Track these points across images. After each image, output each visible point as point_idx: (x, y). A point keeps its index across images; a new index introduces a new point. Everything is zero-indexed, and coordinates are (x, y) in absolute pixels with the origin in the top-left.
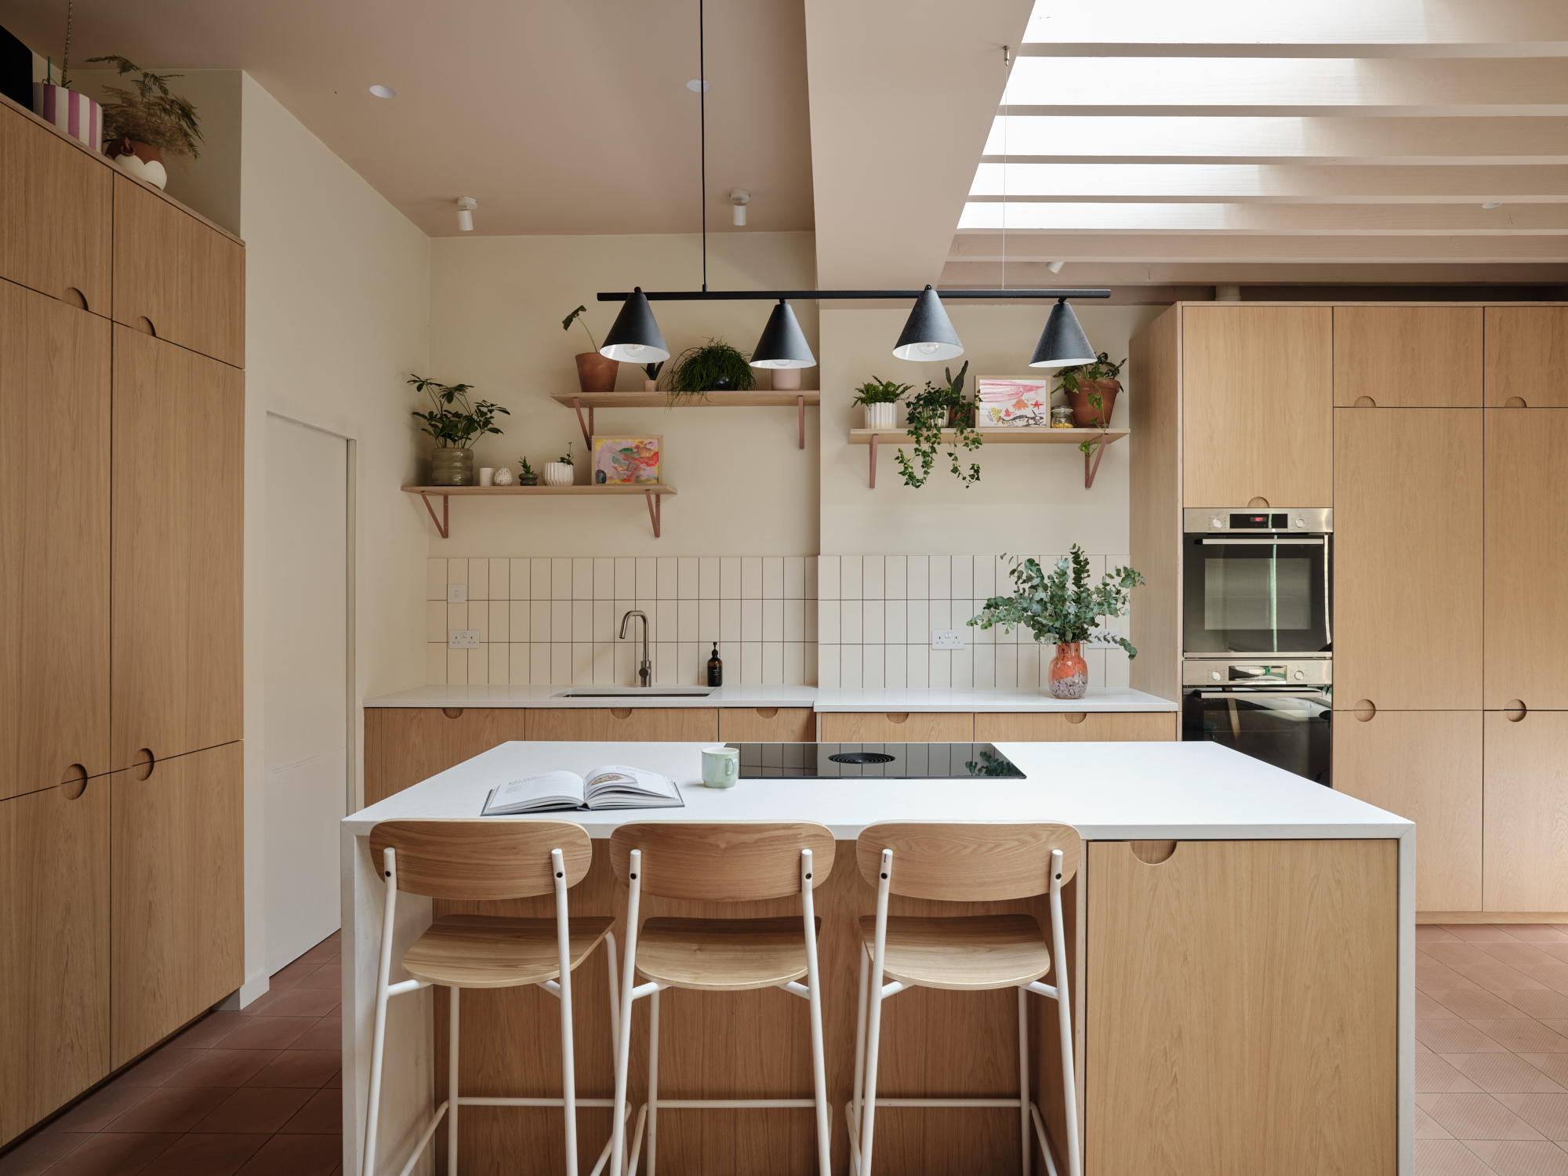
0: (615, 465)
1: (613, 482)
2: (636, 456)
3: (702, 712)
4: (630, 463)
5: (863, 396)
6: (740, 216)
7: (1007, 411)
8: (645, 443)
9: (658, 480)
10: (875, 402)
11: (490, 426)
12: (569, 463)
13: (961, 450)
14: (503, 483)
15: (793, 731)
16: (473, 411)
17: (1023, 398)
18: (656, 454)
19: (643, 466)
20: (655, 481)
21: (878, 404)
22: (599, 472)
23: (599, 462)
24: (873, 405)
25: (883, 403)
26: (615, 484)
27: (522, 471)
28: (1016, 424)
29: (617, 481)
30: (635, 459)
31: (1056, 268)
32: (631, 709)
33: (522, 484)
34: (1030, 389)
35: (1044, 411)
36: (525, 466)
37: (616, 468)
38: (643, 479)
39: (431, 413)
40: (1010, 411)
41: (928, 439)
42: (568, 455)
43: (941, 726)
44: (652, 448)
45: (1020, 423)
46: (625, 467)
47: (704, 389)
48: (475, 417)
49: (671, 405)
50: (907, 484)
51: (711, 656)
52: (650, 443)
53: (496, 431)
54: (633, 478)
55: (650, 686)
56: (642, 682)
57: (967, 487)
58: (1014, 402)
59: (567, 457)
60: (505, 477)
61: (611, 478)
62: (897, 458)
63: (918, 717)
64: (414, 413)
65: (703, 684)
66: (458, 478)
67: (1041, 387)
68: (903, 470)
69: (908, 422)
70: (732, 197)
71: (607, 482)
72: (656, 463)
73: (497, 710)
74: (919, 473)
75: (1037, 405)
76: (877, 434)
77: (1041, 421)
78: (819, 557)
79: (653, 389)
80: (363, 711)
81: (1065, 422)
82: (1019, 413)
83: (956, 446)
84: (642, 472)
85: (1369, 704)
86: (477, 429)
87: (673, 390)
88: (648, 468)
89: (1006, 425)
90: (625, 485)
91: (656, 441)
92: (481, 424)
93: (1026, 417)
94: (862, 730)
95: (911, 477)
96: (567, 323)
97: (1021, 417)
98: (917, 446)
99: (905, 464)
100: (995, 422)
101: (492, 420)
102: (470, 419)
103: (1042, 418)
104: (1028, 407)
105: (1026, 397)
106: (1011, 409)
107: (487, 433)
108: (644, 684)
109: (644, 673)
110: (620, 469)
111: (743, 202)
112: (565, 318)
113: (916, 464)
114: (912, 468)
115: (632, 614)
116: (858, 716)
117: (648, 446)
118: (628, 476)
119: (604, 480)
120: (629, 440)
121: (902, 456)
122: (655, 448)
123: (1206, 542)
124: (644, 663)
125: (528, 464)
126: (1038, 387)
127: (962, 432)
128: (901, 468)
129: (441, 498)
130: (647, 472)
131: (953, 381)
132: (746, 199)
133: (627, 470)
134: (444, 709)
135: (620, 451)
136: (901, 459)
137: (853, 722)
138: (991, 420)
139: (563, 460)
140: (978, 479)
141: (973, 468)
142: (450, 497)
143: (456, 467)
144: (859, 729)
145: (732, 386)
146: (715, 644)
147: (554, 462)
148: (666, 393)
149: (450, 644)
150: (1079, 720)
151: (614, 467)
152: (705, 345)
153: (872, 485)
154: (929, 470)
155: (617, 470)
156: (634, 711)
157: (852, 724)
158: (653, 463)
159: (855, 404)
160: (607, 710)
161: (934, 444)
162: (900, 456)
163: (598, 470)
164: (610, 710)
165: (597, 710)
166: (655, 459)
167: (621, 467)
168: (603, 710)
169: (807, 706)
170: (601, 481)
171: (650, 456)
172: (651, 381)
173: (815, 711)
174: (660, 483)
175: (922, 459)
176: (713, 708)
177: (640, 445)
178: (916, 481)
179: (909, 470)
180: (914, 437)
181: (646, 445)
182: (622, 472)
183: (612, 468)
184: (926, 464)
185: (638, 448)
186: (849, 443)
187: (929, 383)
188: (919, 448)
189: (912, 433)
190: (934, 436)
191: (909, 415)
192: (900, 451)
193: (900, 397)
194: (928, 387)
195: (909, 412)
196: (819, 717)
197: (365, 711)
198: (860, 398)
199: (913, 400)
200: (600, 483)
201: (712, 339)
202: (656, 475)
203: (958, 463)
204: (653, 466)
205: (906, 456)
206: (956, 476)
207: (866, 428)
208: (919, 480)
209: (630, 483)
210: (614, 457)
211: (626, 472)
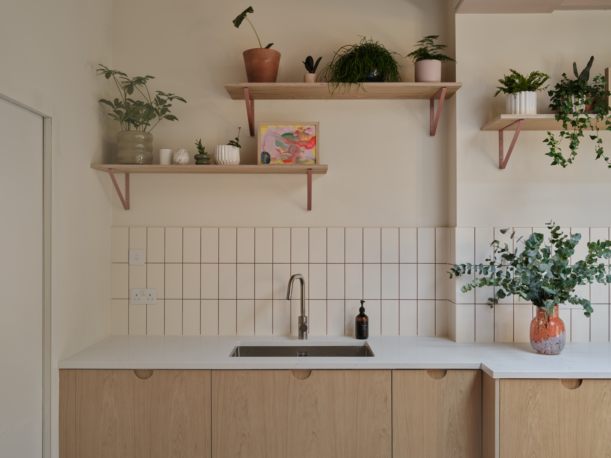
0: (278, 148)
1: (277, 162)
2: (297, 140)
3: (377, 373)
4: (291, 146)
8: (304, 128)
9: (315, 161)
10: (520, 91)
11: (167, 113)
12: (238, 146)
13: (603, 133)
14: (181, 162)
15: (461, 391)
16: (153, 100)
18: (314, 138)
19: (302, 149)
20: (313, 162)
21: (523, 92)
22: (264, 153)
23: (264, 145)
24: (518, 93)
25: (527, 92)
26: (278, 164)
27: (197, 152)
29: (280, 162)
30: (296, 143)
32: (310, 371)
33: (197, 164)
36: (200, 147)
37: (278, 150)
38: (302, 160)
39: (117, 100)
41: (574, 123)
42: (237, 139)
44: (310, 133)
46: (287, 150)
47: (361, 80)
48: (154, 106)
50: (554, 163)
51: (358, 313)
52: (309, 128)
53: (172, 118)
54: (294, 159)
55: (306, 338)
56: (299, 335)
59: (236, 141)
60: (183, 157)
61: (275, 159)
62: (546, 140)
63: (592, 383)
64: (102, 101)
65: (350, 335)
66: (140, 158)
68: (549, 151)
69: (551, 108)
71: (271, 162)
72: (313, 146)
73: (185, 372)
74: (566, 153)
76: (523, 120)
78: (456, 228)
79: (313, 81)
80: (58, 372)
83: (598, 129)
84: (301, 154)
86: (155, 116)
87: (332, 81)
88: (306, 151)
90: (286, 165)
91: (314, 127)
92: (160, 111)
94: (538, 396)
95: (558, 156)
96: (238, 21)
99: (553, 146)
101: (169, 108)
102: (149, 106)
107: (164, 120)
108: (301, 336)
109: (303, 328)
110: (282, 151)
112: (235, 18)
113: (563, 146)
114: (560, 149)
115: (296, 277)
116: (534, 382)
117: (307, 132)
118: (289, 158)
119: (268, 161)
120: (290, 126)
121: (552, 139)
122: (312, 133)
124: (301, 318)
125: (203, 145)
127: (602, 118)
128: (548, 150)
129: (123, 176)
130: (306, 154)
131: (579, 75)
133: (289, 152)
134: (135, 370)
135: (282, 136)
136: (551, 142)
137: (530, 388)
139: (232, 143)
142: (131, 175)
143: (139, 148)
144: (536, 395)
145: (379, 79)
146: (362, 302)
147: (222, 145)
148: (326, 84)
149: (132, 301)
151: (277, 149)
152: (358, 42)
153: (502, 166)
154: (576, 151)
155: (280, 152)
156: (313, 372)
157: (529, 390)
158: (311, 146)
159: (497, 94)
160: (288, 371)
161: (582, 127)
162: (549, 139)
163: (263, 152)
164: (291, 371)
165: (279, 371)
166: (313, 143)
167: (284, 150)
168: (284, 371)
169: (478, 368)
170: (265, 161)
171: (309, 140)
172: (310, 72)
173: (494, 377)
174: (316, 163)
175: (569, 141)
176: (387, 369)
177: (299, 130)
178: (564, 161)
179: (557, 151)
180: (561, 121)
181: (305, 130)
182: (284, 154)
183: (275, 150)
184: (574, 145)
185: (299, 133)
186: (481, 129)
187: (564, 75)
188: (566, 131)
189: (558, 118)
190: (582, 120)
191: (552, 102)
192: (549, 134)
193: (541, 87)
194: (563, 78)
195: (551, 100)
196: (497, 384)
197: (60, 373)
198: (501, 88)
199: (554, 89)
200: (265, 163)
201: (365, 38)
202: (314, 157)
203: (601, 145)
204: (311, 149)
205: (555, 138)
206: (598, 157)
207: (511, 113)
208: (566, 160)
209: (291, 163)
210: (277, 140)
211: (288, 153)
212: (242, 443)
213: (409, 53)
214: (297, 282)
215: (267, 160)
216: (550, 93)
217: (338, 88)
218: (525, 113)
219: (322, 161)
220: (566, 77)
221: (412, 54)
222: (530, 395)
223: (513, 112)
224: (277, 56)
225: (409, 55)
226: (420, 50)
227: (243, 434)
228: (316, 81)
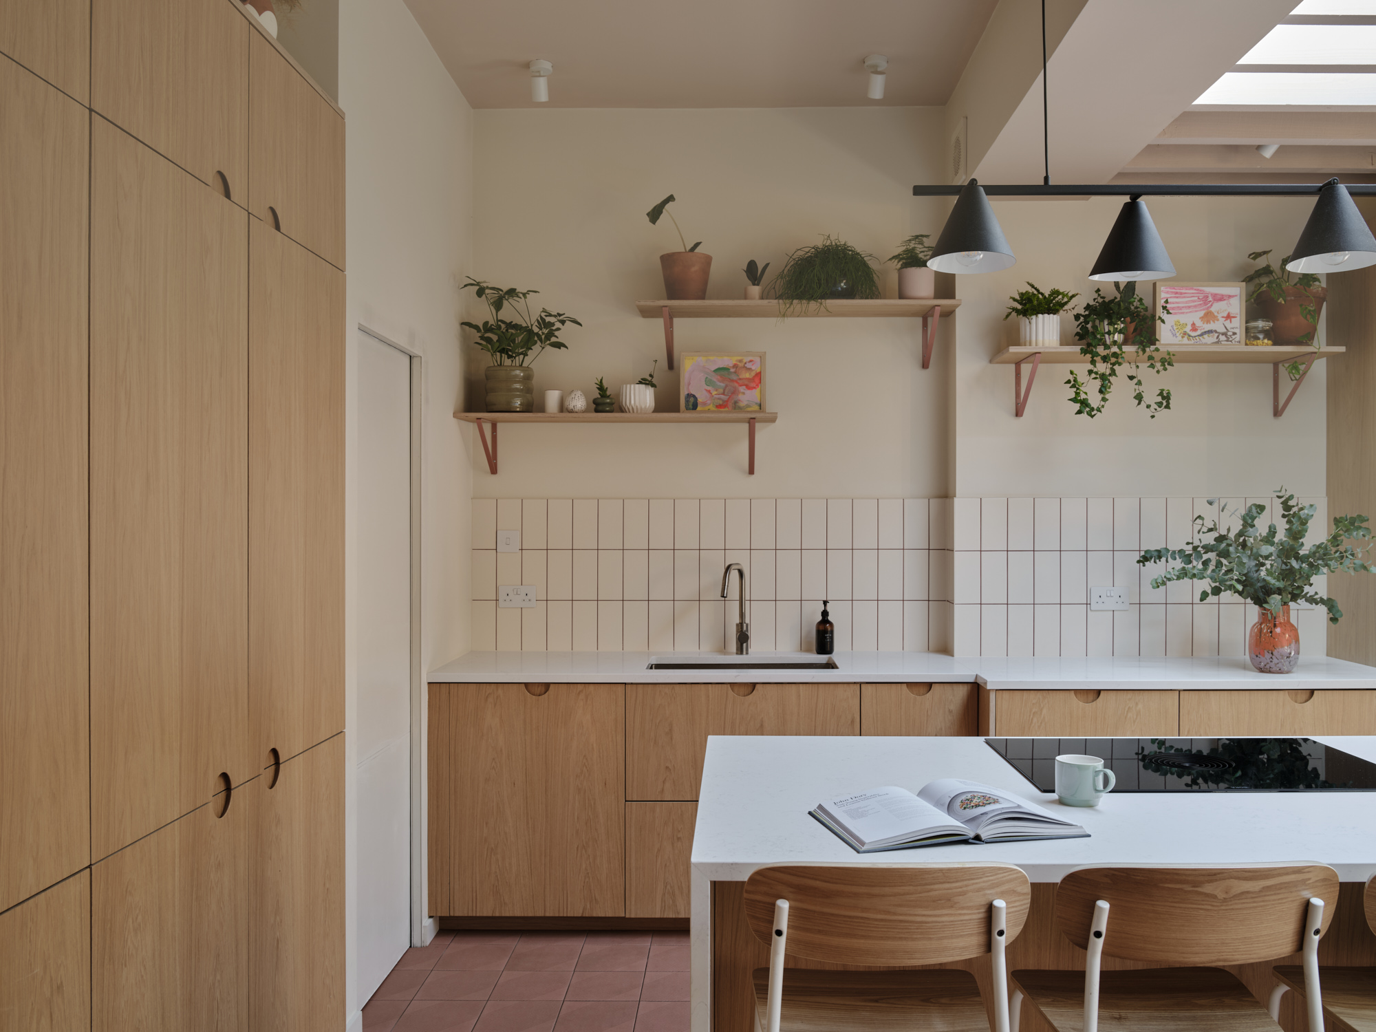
0: (709, 388)
1: (707, 408)
2: (734, 377)
3: (841, 688)
4: (726, 386)
5: (1019, 307)
6: (877, 88)
7: (1193, 324)
8: (745, 361)
9: (760, 406)
10: (1036, 314)
11: (553, 339)
12: (653, 385)
13: (1144, 371)
14: (576, 410)
15: (950, 712)
16: (534, 320)
17: (1213, 309)
18: (759, 375)
19: (742, 389)
20: (757, 408)
21: (1040, 316)
22: (689, 396)
23: (689, 384)
24: (1034, 317)
25: (1046, 315)
26: (709, 411)
27: (596, 394)
28: (1204, 341)
29: (712, 407)
30: (732, 381)
31: (1268, 153)
32: (754, 685)
33: (597, 411)
34: (1220, 298)
35: (1237, 325)
36: (601, 388)
37: (709, 391)
38: (741, 404)
39: (486, 323)
40: (1197, 325)
41: (1105, 359)
42: (651, 376)
43: (1140, 706)
44: (753, 368)
45: (1209, 339)
46: (721, 391)
47: (824, 296)
48: (536, 330)
49: (784, 316)
50: (1079, 412)
51: (820, 618)
52: (751, 361)
53: (559, 345)
54: (730, 404)
55: (747, 653)
56: (737, 649)
57: (1153, 417)
58: (1202, 313)
59: (650, 378)
60: (578, 402)
61: (704, 404)
62: (1069, 382)
63: (1113, 694)
64: (463, 324)
66: (518, 403)
67: (1233, 296)
68: (1073, 396)
69: (1077, 338)
70: (866, 64)
71: (699, 408)
72: (757, 385)
73: (592, 687)
74: (1094, 400)
75: (1229, 317)
76: (1040, 353)
77: (1234, 337)
78: (955, 499)
79: (757, 297)
80: (426, 684)
81: (1264, 338)
82: (1207, 327)
83: (1138, 367)
84: (740, 397)
86: (536, 342)
87: (783, 297)
88: (748, 392)
89: (1192, 342)
90: (721, 412)
91: (758, 359)
92: (543, 337)
93: (1216, 331)
94: (1045, 711)
95: (1084, 403)
96: (655, 215)
97: (1210, 332)
98: (1091, 367)
99: (1078, 389)
100: (1180, 338)
101: (556, 333)
102: (530, 332)
103: (1234, 334)
104: (1218, 320)
105: (1216, 307)
106: (1199, 323)
107: (549, 348)
108: (740, 651)
109: (743, 638)
110: (714, 393)
111: (880, 70)
112: (650, 209)
113: (1091, 390)
114: (1086, 393)
115: (733, 567)
116: (1039, 694)
117: (748, 365)
118: (724, 401)
119: (695, 406)
120: (726, 358)
121: (1075, 380)
122: (756, 368)
124: (740, 625)
125: (605, 384)
126: (1230, 297)
127: (1144, 351)
128: (1071, 394)
129: (490, 424)
130: (747, 397)
131: (1121, 289)
132: (884, 66)
133: (723, 394)
134: (526, 684)
135: (716, 371)
136: (1074, 384)
137: (1034, 701)
138: (1174, 335)
139: (643, 382)
140: (1168, 407)
141: (1161, 394)
142: (499, 426)
143: (517, 390)
144: (1041, 710)
145: (849, 294)
146: (825, 603)
147: (631, 384)
148: (776, 301)
149: (501, 603)
150: (1304, 699)
151: (706, 390)
152: (820, 242)
153: (1019, 413)
154: (1107, 396)
155: (711, 393)
156: (757, 686)
157: (1033, 704)
158: (755, 385)
159: (1007, 316)
160: (725, 685)
161: (1113, 364)
162: (1072, 380)
163: (688, 394)
164: (729, 685)
165: (714, 685)
166: (757, 381)
167: (717, 390)
168: (720, 685)
169: (972, 680)
170: (691, 406)
171: (751, 377)
172: (754, 284)
173: (988, 688)
174: (760, 409)
175: (1098, 383)
176: (855, 683)
177: (738, 363)
178: (1092, 409)
179: (1083, 396)
180: (1089, 356)
181: (745, 363)
182: (717, 396)
183: (705, 392)
184: (1103, 389)
185: (737, 367)
186: (991, 362)
187: (1098, 290)
188: (1095, 370)
189: (1084, 352)
190: (1115, 355)
191: (1078, 330)
192: (1072, 373)
193: (1066, 307)
194: (1096, 296)
195: (1078, 326)
196: (992, 696)
197: (429, 687)
198: (1014, 309)
199: (1082, 312)
200: (690, 409)
201: (829, 236)
202: (758, 401)
203: (1141, 388)
204: (754, 390)
205: (1079, 379)
206: (1139, 404)
207: (1025, 345)
208: (1095, 408)
209: (726, 409)
210: (707, 378)
211: (722, 396)
212: (665, 779)
213: (891, 257)
214: (734, 575)
215: (693, 405)
216: (1077, 317)
217: (792, 306)
218: (1043, 345)
219: (770, 407)
220: (1099, 295)
221: (894, 257)
222: (1034, 710)
223: (1028, 343)
224: (708, 260)
225: (890, 259)
226: (907, 251)
227: (667, 767)
228: (762, 298)
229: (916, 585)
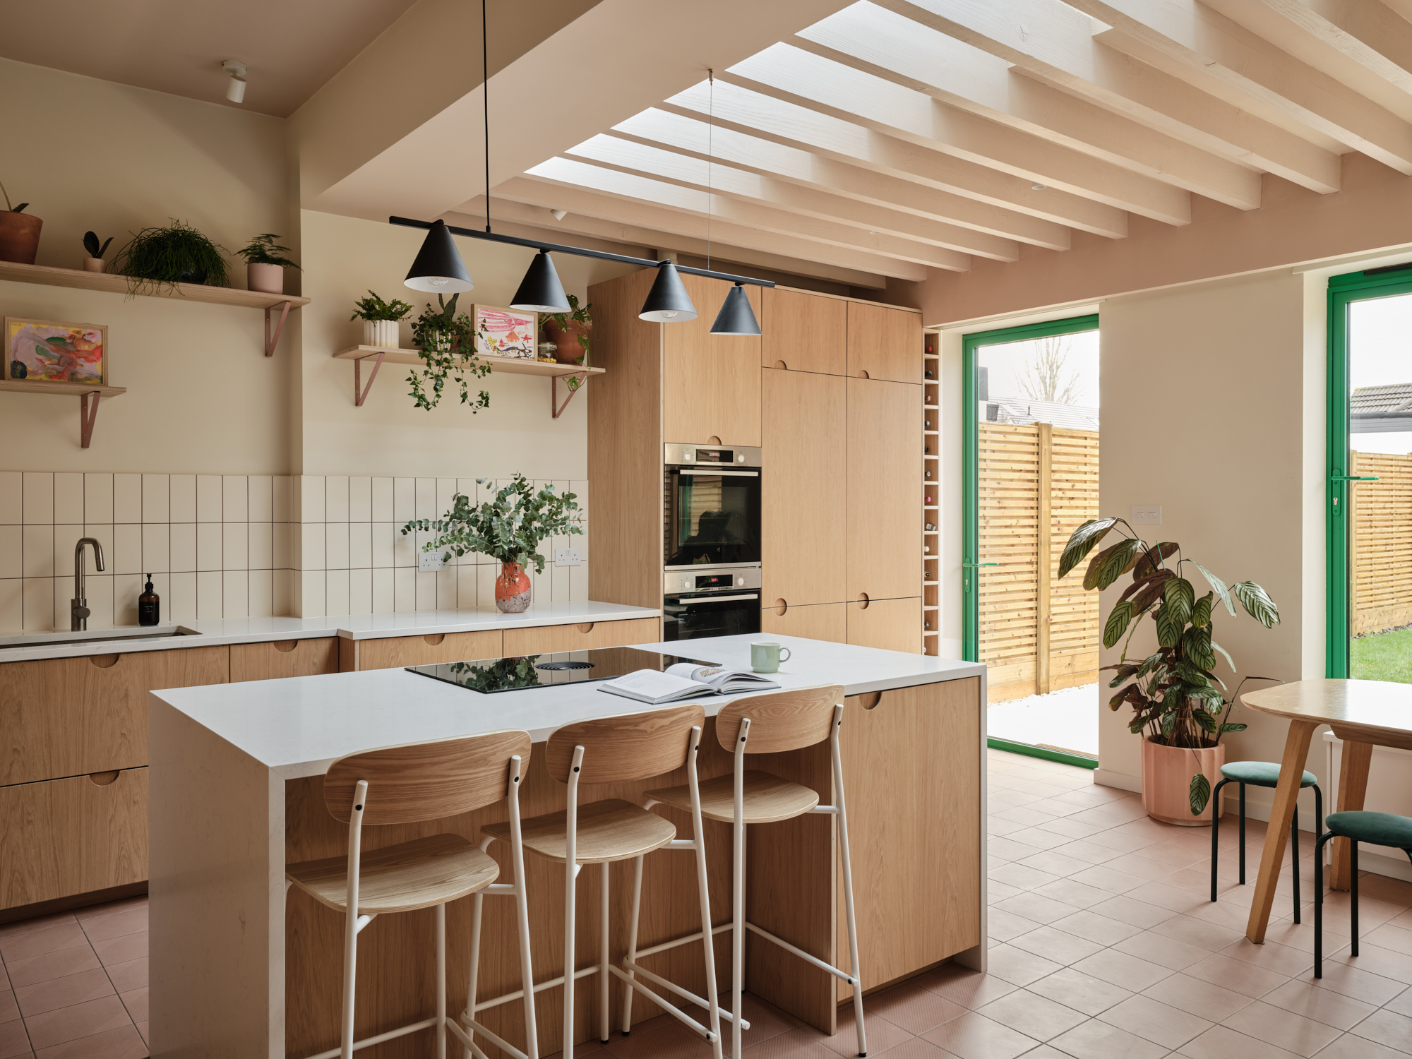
0: (40, 357)
1: (38, 378)
2: (71, 348)
3: (210, 651)
4: (62, 357)
5: (364, 311)
6: (237, 92)
7: (501, 341)
8: (83, 333)
9: (102, 379)
10: (381, 319)
13: (468, 375)
15: (314, 664)
17: (515, 331)
18: (100, 348)
19: (81, 361)
20: (98, 381)
21: (383, 321)
22: (15, 363)
23: (16, 351)
24: (378, 321)
25: (388, 321)
26: (40, 381)
28: (509, 355)
29: (43, 377)
30: (69, 352)
31: (560, 216)
32: (118, 655)
34: (520, 323)
35: (532, 344)
37: (41, 360)
38: (80, 377)
40: (504, 342)
41: (439, 363)
43: (474, 644)
44: (93, 340)
45: (513, 354)
46: (56, 361)
47: (176, 279)
49: (133, 293)
50: (418, 405)
51: (144, 590)
52: (90, 334)
54: (67, 375)
55: (85, 629)
56: (73, 625)
57: (475, 413)
58: (507, 333)
61: (34, 373)
62: (409, 379)
63: (453, 637)
67: (529, 322)
68: (412, 391)
69: (414, 343)
70: (225, 67)
71: (28, 377)
72: (99, 359)
74: (430, 396)
75: (526, 338)
76: (382, 353)
77: (530, 354)
78: (302, 476)
81: (551, 357)
82: (511, 345)
83: (463, 371)
84: (78, 368)
85: (783, 602)
87: (125, 272)
88: (87, 364)
89: (500, 355)
90: (55, 382)
91: (99, 333)
93: (518, 349)
94: (400, 655)
95: (421, 398)
97: (513, 348)
98: (427, 368)
99: (417, 386)
100: (491, 351)
103: (530, 351)
104: (519, 339)
105: (518, 329)
106: (505, 340)
108: (76, 626)
109: (80, 614)
110: (47, 362)
111: (238, 75)
113: (427, 387)
114: (423, 390)
116: (396, 641)
117: (87, 337)
118: (58, 372)
119: (23, 375)
120: (60, 328)
121: (415, 379)
122: (97, 340)
123: (683, 472)
124: (76, 601)
126: (527, 322)
127: (467, 359)
128: (411, 389)
130: (87, 369)
131: (445, 306)
132: (242, 72)
133: (58, 364)
135: (49, 340)
136: (414, 381)
137: (392, 647)
138: (488, 348)
140: (486, 405)
141: (481, 395)
144: (398, 654)
145: (199, 279)
146: (149, 576)
148: (123, 277)
150: (587, 629)
151: (37, 359)
152: (168, 226)
153: (358, 402)
154: (440, 393)
155: (44, 363)
156: (121, 657)
157: (391, 649)
158: (95, 359)
159: (354, 317)
160: (85, 658)
161: (446, 368)
162: (412, 379)
163: (15, 362)
164: (89, 658)
165: (71, 659)
166: (98, 353)
167: (50, 360)
168: (79, 659)
169: (334, 635)
170: (18, 375)
171: (91, 350)
172: (94, 257)
173: (354, 639)
174: (102, 382)
175: (433, 382)
176: (223, 645)
177: (76, 334)
178: (428, 404)
179: (421, 392)
180: (425, 359)
181: (84, 335)
182: (50, 366)
183: (36, 360)
184: (438, 387)
185: (74, 338)
186: (334, 355)
187: (429, 305)
188: (430, 371)
189: (422, 356)
190: (446, 360)
191: (415, 336)
192: (412, 372)
193: (404, 316)
194: (427, 309)
195: (415, 333)
196: (357, 646)
198: (359, 312)
199: (418, 321)
200: (17, 377)
201: (178, 221)
202: (100, 373)
203: (466, 389)
204: (94, 363)
205: (418, 378)
206: (463, 401)
207: (370, 345)
208: (430, 403)
209: (62, 380)
210: (38, 346)
211: (57, 366)
212: (13, 762)
213: (241, 250)
215: (21, 373)
216: (414, 326)
217: (142, 284)
218: (386, 346)
219: (113, 381)
220: (430, 309)
221: (244, 251)
222: (392, 655)
223: (372, 343)
224: (38, 224)
225: (239, 252)
226: (254, 247)
227: (15, 750)
228: (105, 271)
229: (260, 556)
